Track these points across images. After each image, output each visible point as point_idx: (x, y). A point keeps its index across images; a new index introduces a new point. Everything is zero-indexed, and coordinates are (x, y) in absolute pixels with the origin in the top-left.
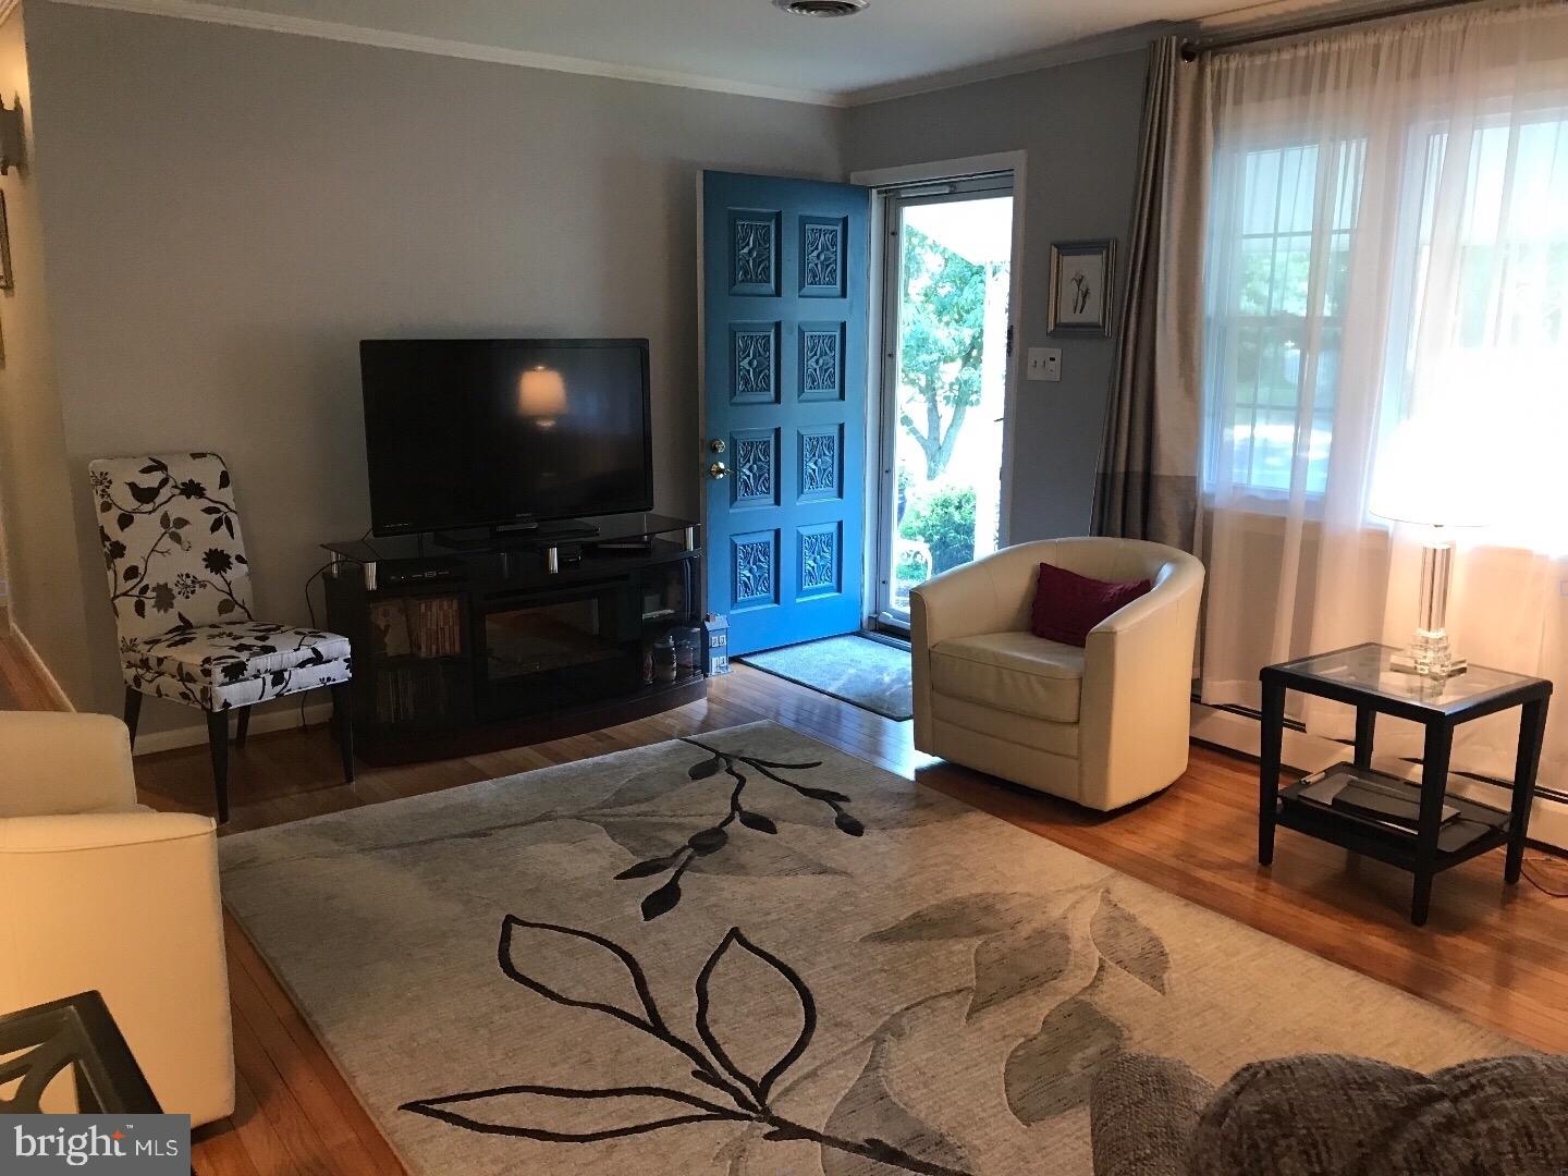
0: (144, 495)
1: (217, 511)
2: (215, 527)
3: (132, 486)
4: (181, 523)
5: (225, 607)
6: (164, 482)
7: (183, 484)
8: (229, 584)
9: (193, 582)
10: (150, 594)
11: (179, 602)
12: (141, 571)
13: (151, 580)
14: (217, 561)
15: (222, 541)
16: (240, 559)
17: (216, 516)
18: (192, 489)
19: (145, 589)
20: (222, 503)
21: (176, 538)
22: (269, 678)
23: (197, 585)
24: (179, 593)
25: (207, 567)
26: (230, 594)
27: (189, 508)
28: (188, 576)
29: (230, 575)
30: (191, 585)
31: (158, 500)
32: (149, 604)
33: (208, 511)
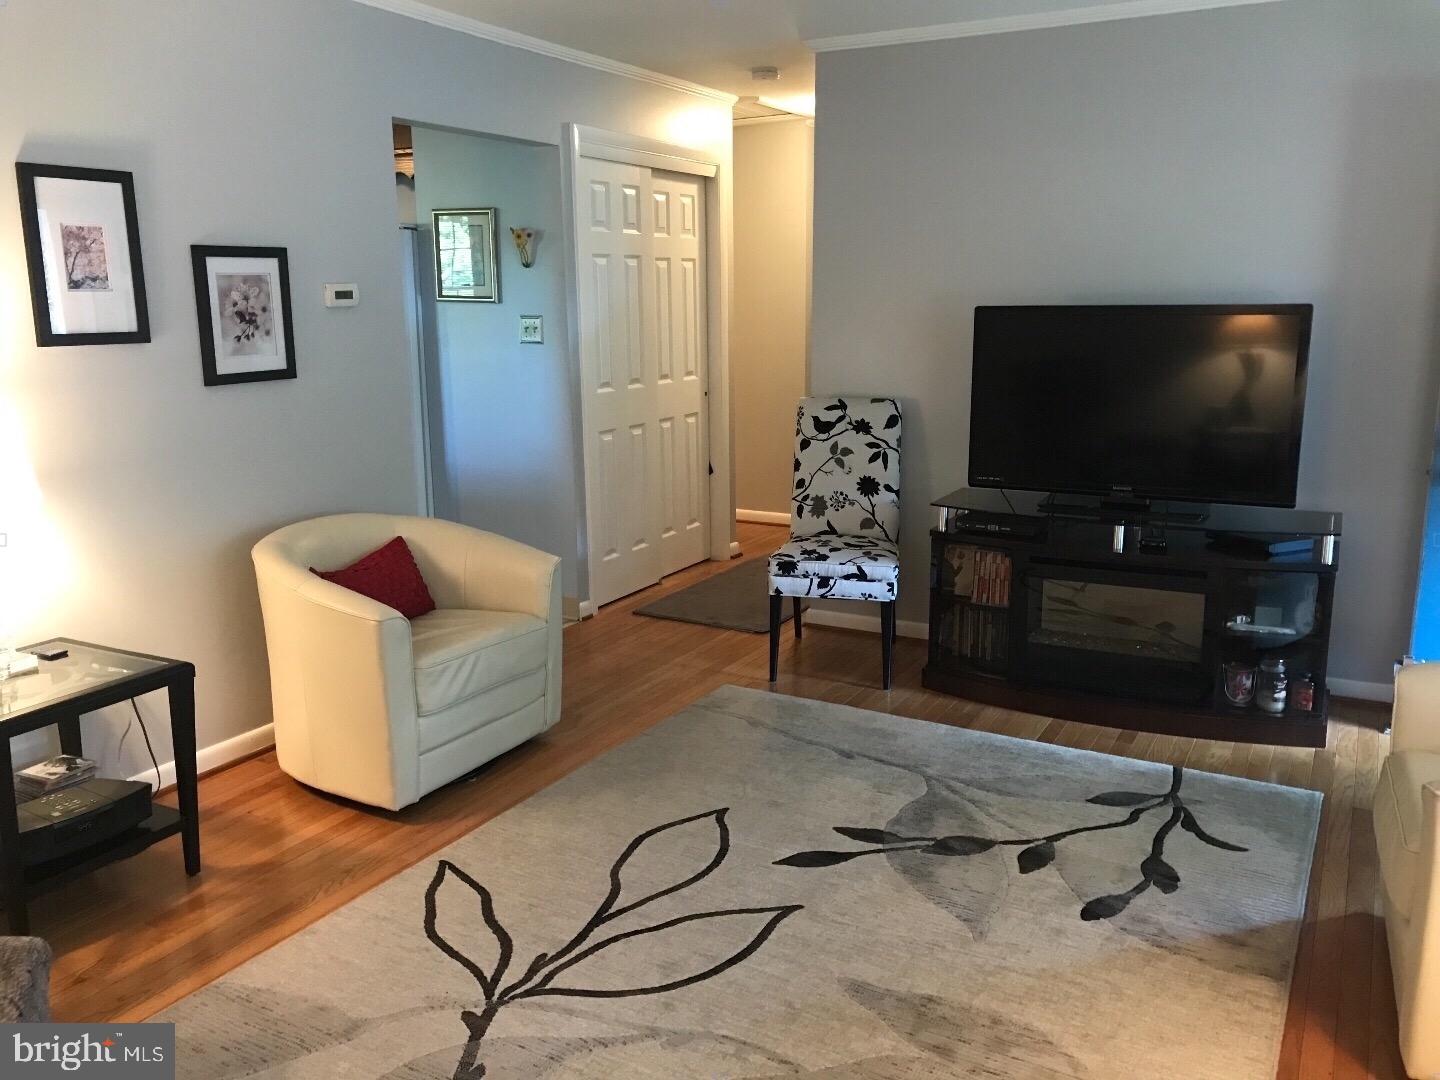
0: (823, 427)
1: (878, 446)
2: (873, 459)
3: (816, 419)
4: (847, 452)
5: (867, 524)
6: (841, 419)
7: (857, 422)
8: (873, 506)
9: (844, 499)
10: (809, 502)
11: (830, 513)
12: (807, 484)
13: (812, 492)
14: (868, 486)
15: (876, 471)
16: (888, 488)
17: (875, 450)
18: (862, 427)
19: (806, 498)
20: (884, 441)
21: (840, 463)
22: (816, 581)
23: (847, 503)
24: (832, 505)
25: (858, 489)
26: (873, 514)
27: (856, 441)
28: (842, 494)
29: (875, 499)
30: (841, 501)
31: (832, 433)
32: (807, 509)
33: (871, 445)
